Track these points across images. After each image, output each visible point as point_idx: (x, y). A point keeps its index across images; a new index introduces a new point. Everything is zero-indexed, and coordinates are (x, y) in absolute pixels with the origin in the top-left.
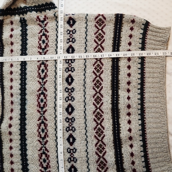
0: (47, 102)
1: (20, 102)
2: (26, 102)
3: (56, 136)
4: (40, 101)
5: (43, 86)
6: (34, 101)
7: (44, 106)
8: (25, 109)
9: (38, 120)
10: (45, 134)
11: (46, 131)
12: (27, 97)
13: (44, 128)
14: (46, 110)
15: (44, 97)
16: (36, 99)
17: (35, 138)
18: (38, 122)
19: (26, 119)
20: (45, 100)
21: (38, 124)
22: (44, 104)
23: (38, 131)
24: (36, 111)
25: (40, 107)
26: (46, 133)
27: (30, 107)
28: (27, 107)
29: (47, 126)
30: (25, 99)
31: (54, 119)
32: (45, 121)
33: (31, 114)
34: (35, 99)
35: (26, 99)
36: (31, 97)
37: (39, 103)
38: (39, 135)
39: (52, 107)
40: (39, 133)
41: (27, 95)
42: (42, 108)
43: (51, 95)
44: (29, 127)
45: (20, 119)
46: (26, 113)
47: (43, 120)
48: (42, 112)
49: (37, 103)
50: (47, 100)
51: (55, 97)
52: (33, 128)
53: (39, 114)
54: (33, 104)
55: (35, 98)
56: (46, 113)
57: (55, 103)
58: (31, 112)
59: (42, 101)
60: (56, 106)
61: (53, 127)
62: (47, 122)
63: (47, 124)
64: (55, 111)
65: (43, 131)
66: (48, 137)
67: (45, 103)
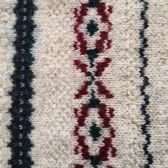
0: (110, 33)
1: (13, 35)
2: (35, 34)
3: (146, 152)
4: (83, 28)
6: (65, 31)
7: (99, 48)
8: (30, 59)
9: (78, 96)
10: (103, 145)
11: (105, 133)
12: (38, 18)
13: (99, 122)
14: (108, 60)
15: (100, 17)
16: (71, 23)
17: (63, 156)
18: (78, 103)
19: (34, 93)
20: (102, 27)
21: (76, 111)
22: (99, 38)
23: (76, 132)
24: (70, 64)
25: (84, 50)
26: (107, 141)
27: (47, 52)
28: (37, 51)
29: (112, 115)
30: (31, 26)
31: (138, 92)
32: (102, 99)
33: (53, 75)
34: (65, 24)
35: (36, 26)
36: (54, 16)
37: (80, 37)
38: (81, 148)
40: (81, 140)
41: (37, 12)
42: (92, 54)
43: (129, 5)
44: (45, 118)
45: (10, 93)
46: (35, 73)
47: (97, 96)
48: (92, 66)
49: (73, 38)
50: (110, 24)
51: (143, 14)
52: (57, 124)
53: (79, 74)
54: (60, 40)
55: (68, 19)
56: (107, 70)
57: (142, 33)
58: (51, 66)
59: (92, 28)
60: (146, 46)
61: (136, 120)
62: (110, 103)
63: (112, 110)
64: (141, 65)
65: (95, 132)
66: (114, 155)
67: (104, 35)
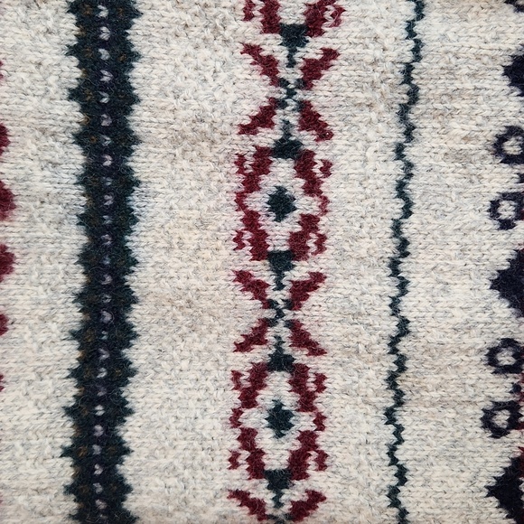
5: (291, 94)
39: (374, 260)
